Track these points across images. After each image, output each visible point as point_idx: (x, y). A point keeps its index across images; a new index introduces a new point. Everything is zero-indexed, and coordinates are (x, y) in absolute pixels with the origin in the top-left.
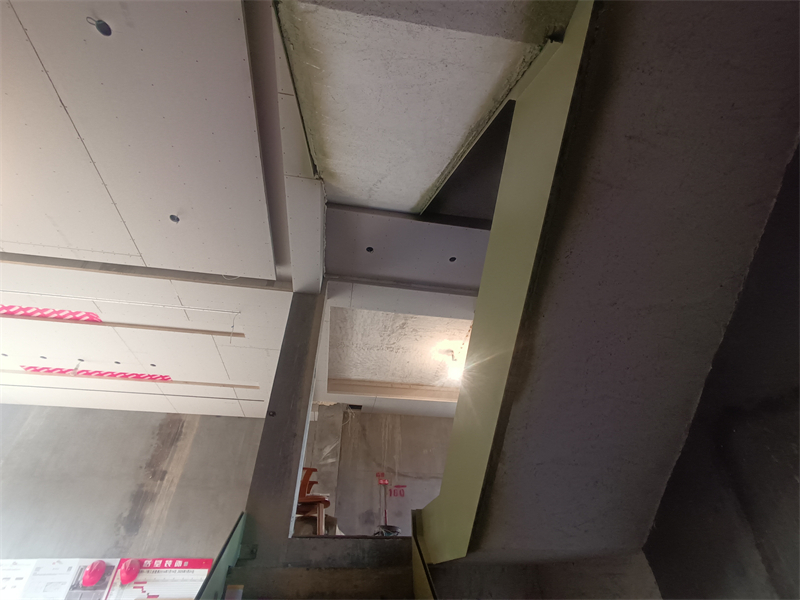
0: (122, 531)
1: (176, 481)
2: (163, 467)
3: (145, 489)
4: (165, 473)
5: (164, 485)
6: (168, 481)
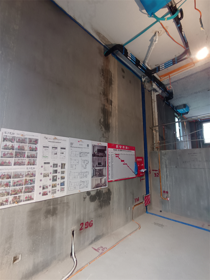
0: (103, 129)
1: (117, 108)
2: (110, 97)
3: (106, 108)
4: (111, 102)
5: (113, 108)
6: (114, 107)
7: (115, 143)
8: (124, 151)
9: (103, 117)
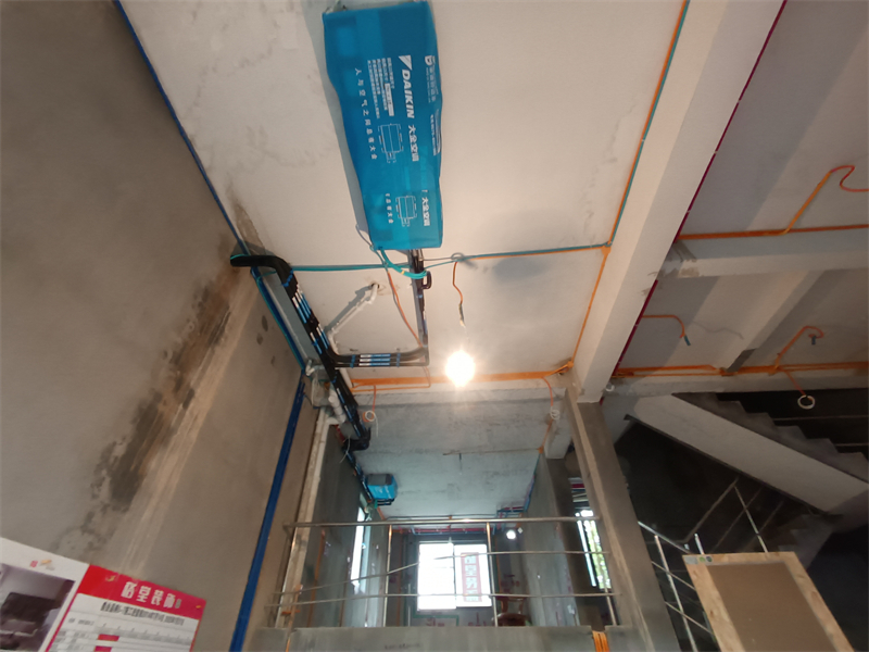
0: (105, 492)
1: (200, 421)
2: (193, 378)
3: (161, 408)
4: (191, 394)
5: (185, 419)
6: (191, 413)
7: (128, 573)
8: (151, 616)
9: (129, 440)
